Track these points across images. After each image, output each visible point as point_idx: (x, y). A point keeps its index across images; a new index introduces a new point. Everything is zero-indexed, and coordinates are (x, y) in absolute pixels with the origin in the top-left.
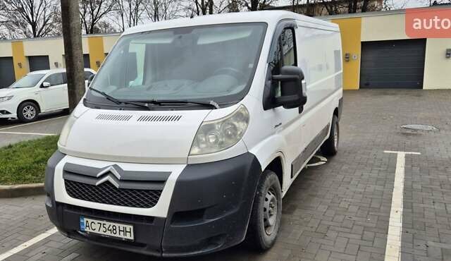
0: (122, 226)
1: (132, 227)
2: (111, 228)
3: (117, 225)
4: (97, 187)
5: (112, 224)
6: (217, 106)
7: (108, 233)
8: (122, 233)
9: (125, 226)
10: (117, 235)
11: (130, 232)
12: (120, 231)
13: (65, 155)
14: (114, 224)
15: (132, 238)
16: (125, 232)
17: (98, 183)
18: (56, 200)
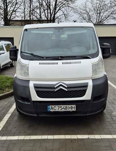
0: (70, 106)
1: (75, 106)
2: (65, 107)
3: (68, 106)
4: (55, 92)
5: (65, 106)
6: (91, 58)
7: (63, 110)
8: (70, 109)
9: (72, 106)
10: (68, 110)
11: (74, 108)
12: (69, 108)
13: (29, 81)
14: (66, 106)
15: (75, 110)
16: (72, 108)
17: (56, 90)
18: (33, 100)
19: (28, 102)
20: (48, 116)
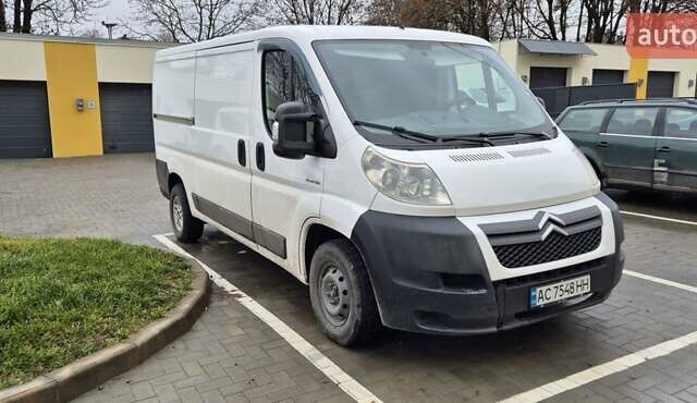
0: (579, 280)
1: (588, 277)
2: (568, 287)
3: (575, 281)
4: (543, 243)
5: (570, 282)
7: (565, 296)
8: (579, 288)
9: (582, 278)
10: (574, 294)
11: (587, 283)
12: (577, 286)
13: (455, 217)
15: (590, 290)
16: (583, 286)
17: (543, 238)
18: (493, 279)
19: (477, 289)
20: (526, 322)
